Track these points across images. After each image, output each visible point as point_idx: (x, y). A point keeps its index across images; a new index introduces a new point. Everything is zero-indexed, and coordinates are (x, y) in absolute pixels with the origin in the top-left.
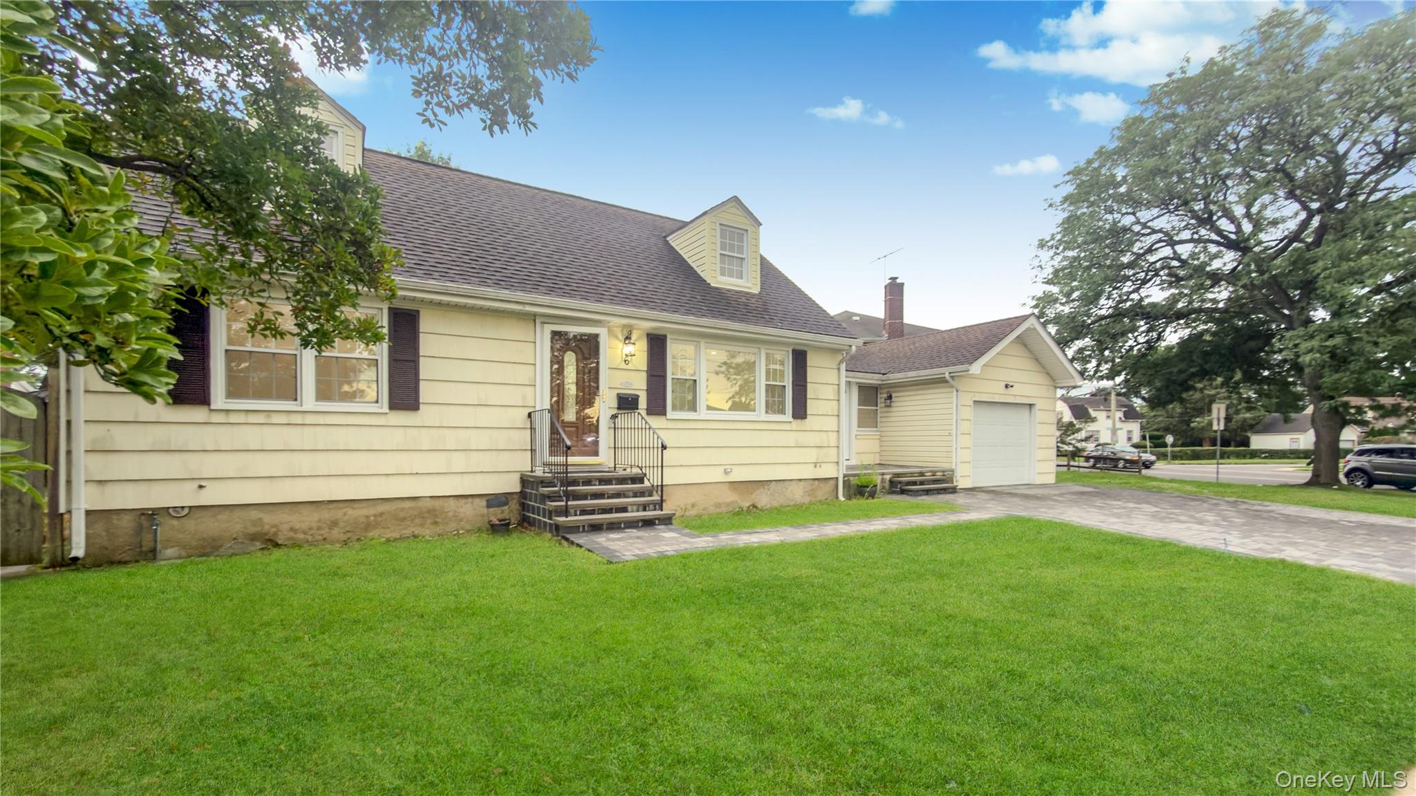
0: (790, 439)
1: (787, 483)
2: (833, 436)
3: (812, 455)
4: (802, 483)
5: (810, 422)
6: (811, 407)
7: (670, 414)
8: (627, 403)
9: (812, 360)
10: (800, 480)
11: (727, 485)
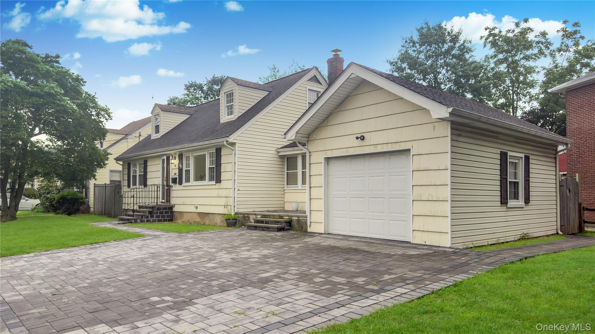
0: (215, 193)
1: (215, 215)
2: (232, 191)
3: (223, 201)
4: (220, 216)
5: (223, 184)
6: (223, 176)
7: (184, 184)
8: (174, 181)
9: (224, 152)
10: (219, 214)
11: (197, 213)
